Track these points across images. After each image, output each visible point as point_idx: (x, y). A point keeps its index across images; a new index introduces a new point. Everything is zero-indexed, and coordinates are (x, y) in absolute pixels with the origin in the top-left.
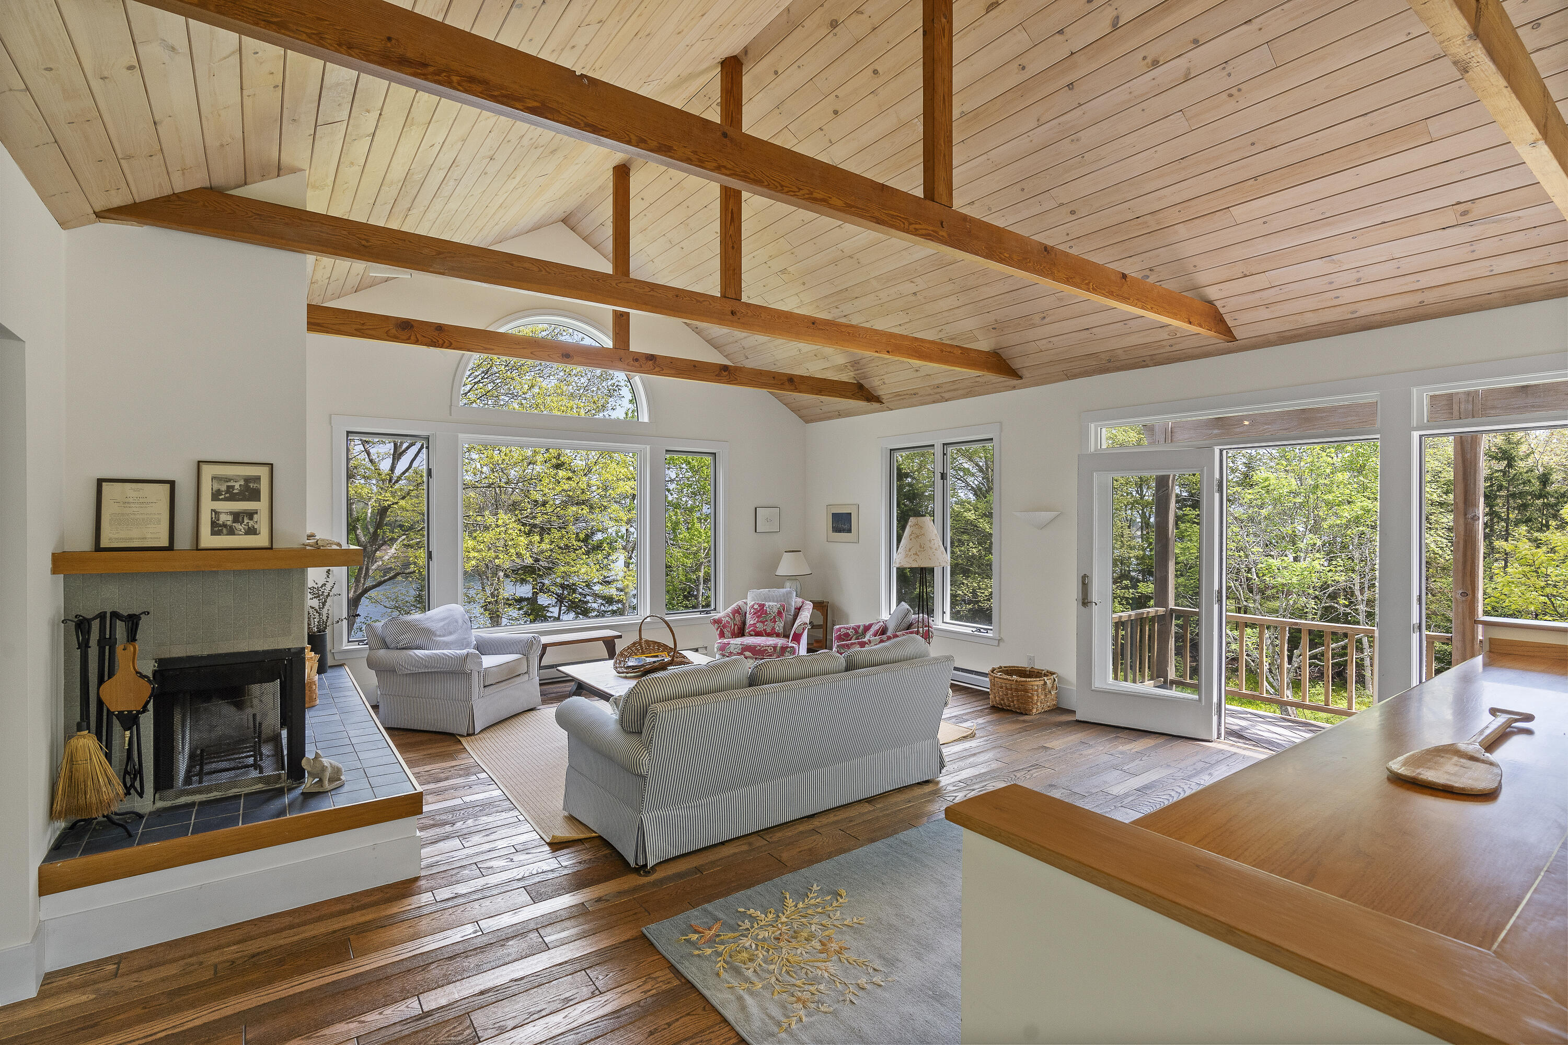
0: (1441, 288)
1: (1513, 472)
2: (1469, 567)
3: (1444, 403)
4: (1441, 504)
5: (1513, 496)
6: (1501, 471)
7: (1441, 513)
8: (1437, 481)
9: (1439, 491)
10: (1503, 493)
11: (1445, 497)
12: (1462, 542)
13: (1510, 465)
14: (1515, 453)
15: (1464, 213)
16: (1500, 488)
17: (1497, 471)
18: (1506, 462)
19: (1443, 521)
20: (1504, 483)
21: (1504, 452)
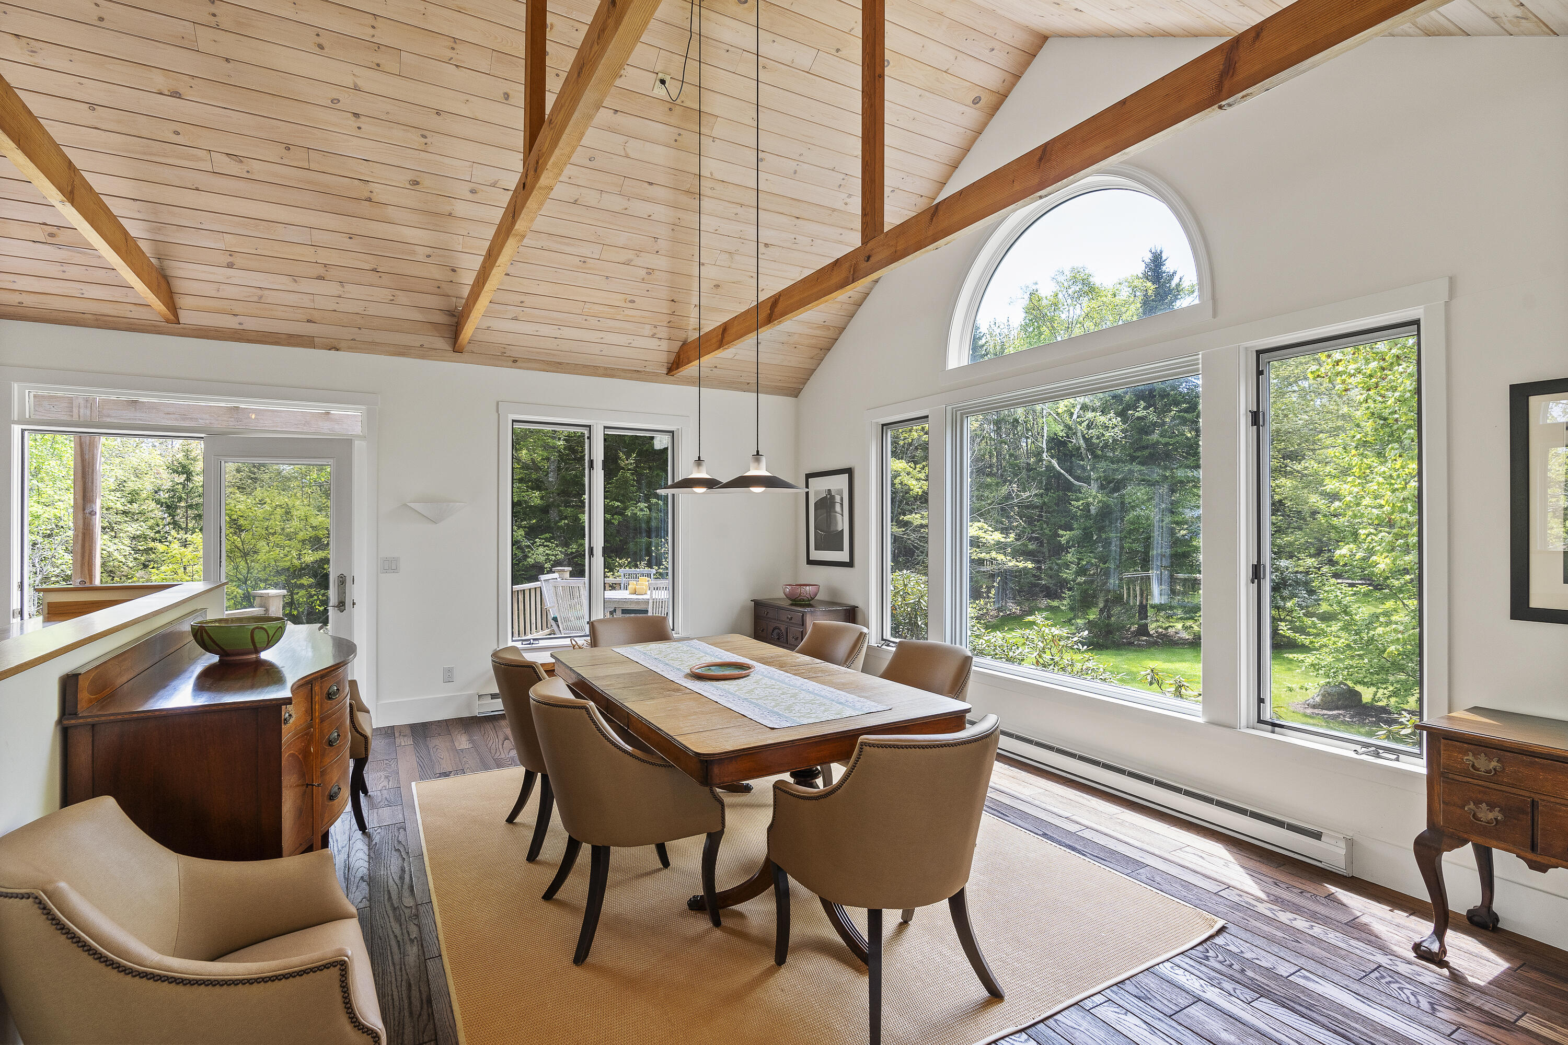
0: (37, 295)
1: (191, 485)
2: (87, 558)
3: (66, 405)
4: (125, 513)
5: (190, 507)
6: (181, 483)
7: (126, 522)
8: (122, 490)
9: (123, 500)
10: (183, 504)
11: (129, 505)
12: (80, 535)
13: (188, 479)
14: (192, 469)
15: (52, 235)
16: (180, 499)
17: (178, 484)
18: (185, 476)
19: (128, 529)
20: (183, 495)
21: (184, 467)
